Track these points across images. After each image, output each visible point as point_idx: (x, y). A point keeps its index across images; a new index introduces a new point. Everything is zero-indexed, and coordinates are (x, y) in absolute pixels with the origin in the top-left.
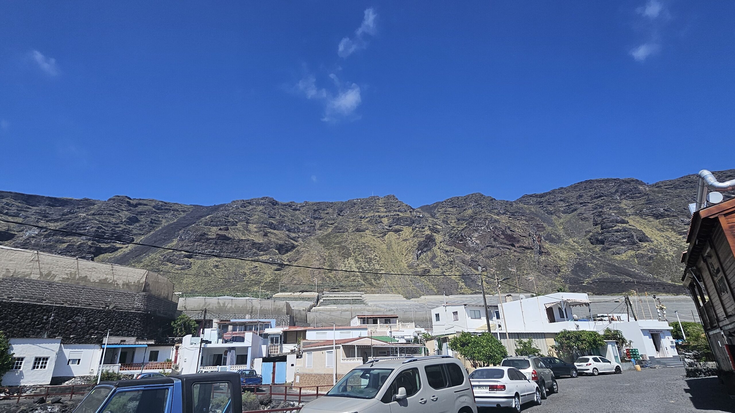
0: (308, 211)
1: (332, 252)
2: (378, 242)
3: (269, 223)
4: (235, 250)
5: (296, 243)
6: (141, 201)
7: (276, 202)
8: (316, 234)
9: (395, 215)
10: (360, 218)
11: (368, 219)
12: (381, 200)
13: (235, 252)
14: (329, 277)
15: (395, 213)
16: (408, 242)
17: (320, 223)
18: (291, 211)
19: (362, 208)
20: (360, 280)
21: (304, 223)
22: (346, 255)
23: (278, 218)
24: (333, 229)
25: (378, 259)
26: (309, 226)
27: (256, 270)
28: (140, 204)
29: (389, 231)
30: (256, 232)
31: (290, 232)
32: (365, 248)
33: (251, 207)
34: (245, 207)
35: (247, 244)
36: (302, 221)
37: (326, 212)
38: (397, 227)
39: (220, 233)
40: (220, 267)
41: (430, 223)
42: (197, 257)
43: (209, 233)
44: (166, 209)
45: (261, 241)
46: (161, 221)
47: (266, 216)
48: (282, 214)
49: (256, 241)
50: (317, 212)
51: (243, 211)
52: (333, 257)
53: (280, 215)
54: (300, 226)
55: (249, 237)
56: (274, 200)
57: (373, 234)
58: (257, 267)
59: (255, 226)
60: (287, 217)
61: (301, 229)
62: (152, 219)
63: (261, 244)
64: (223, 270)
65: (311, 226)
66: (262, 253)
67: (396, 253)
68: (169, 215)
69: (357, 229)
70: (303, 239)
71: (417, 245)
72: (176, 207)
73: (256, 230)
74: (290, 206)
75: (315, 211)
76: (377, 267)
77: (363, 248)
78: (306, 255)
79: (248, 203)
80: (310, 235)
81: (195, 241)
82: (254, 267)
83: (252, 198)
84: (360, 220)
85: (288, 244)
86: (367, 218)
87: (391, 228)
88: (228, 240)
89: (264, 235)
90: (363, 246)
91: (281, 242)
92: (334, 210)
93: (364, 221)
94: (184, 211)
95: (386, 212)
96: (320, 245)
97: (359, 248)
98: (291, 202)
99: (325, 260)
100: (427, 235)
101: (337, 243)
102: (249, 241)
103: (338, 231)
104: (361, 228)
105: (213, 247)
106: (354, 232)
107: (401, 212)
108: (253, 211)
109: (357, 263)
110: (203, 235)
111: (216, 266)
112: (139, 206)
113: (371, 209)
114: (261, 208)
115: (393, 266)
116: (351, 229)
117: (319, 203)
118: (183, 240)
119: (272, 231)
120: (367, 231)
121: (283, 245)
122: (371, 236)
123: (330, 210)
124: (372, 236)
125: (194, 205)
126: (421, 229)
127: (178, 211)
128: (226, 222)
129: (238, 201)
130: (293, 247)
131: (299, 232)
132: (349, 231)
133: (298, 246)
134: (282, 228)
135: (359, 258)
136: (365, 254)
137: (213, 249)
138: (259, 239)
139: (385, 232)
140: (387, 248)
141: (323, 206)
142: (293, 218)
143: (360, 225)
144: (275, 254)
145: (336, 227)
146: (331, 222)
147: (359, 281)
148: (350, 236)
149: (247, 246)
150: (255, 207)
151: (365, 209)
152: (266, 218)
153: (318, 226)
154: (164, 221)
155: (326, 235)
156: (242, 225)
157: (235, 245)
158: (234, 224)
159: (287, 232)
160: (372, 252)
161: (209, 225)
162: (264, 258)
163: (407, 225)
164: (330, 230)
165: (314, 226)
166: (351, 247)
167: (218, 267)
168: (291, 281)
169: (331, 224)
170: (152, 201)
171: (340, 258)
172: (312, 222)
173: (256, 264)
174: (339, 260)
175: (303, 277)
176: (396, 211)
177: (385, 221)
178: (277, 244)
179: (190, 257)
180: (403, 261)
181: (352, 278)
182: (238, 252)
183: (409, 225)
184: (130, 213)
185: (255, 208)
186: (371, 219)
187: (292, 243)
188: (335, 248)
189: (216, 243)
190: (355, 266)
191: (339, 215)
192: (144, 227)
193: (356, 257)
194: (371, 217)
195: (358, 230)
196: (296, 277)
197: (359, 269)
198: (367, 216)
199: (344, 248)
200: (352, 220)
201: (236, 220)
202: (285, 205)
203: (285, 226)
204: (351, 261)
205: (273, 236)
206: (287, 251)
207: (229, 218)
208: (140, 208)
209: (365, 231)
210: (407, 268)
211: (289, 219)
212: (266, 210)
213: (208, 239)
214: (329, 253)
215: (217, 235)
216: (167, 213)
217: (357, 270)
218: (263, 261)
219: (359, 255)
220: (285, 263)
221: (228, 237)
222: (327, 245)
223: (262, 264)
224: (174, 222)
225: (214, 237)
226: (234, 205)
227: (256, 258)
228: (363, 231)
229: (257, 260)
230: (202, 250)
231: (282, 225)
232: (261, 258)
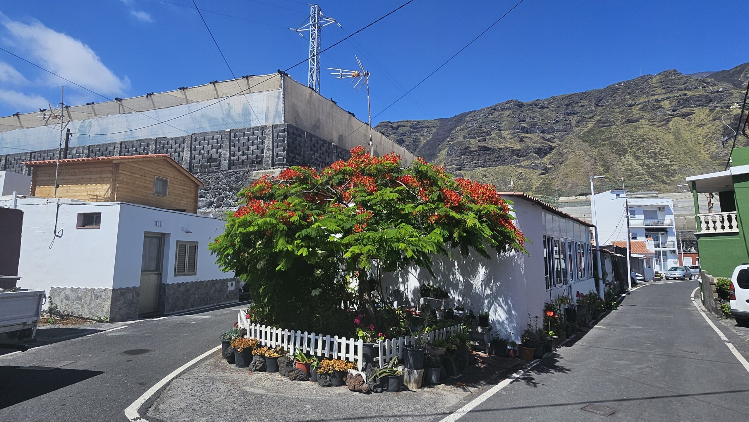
0: (558, 107)
1: (602, 150)
2: (660, 133)
3: (522, 128)
4: (496, 159)
5: (553, 145)
6: (399, 124)
7: (521, 103)
8: (574, 132)
9: (680, 95)
10: (629, 106)
11: (641, 106)
12: (654, 79)
13: (497, 161)
14: (607, 178)
15: (680, 93)
16: (705, 127)
17: (575, 118)
18: (539, 110)
19: (630, 94)
20: (648, 178)
21: (557, 122)
22: (621, 152)
23: (528, 120)
24: (595, 124)
25: (665, 152)
26: (564, 124)
27: (521, 176)
28: (399, 126)
29: (673, 116)
30: (511, 139)
31: (544, 133)
32: (644, 141)
33: (497, 113)
34: (492, 114)
35: (506, 152)
36: (555, 120)
37: (580, 105)
38: (684, 110)
39: (481, 145)
40: (488, 176)
41: (736, 97)
42: (465, 168)
43: (471, 146)
44: (420, 127)
45: (519, 148)
46: (420, 139)
47: (516, 120)
48: (532, 115)
49: (515, 148)
50: (570, 107)
51: (492, 119)
52: (605, 156)
53: (530, 117)
54: (554, 126)
55: (507, 145)
56: (519, 102)
57: (651, 124)
58: (522, 173)
59: (507, 132)
60: (537, 118)
61: (556, 128)
62: (413, 138)
63: (520, 150)
64: (492, 178)
65: (567, 124)
66: (521, 158)
67: (690, 142)
68: (424, 132)
69: (628, 120)
70: (559, 139)
71: (721, 129)
72: (426, 124)
73: (510, 136)
74: (536, 105)
75: (567, 105)
76: (666, 162)
77: (641, 141)
78: (571, 156)
79: (493, 109)
80: (567, 134)
81: (461, 155)
82: (519, 174)
83: (497, 104)
84: (630, 109)
85: (546, 146)
86: (638, 104)
87: (675, 113)
88: (489, 151)
89: (520, 141)
91: (538, 146)
92: (590, 100)
93: (635, 110)
94: (434, 127)
95: (665, 93)
96: (584, 144)
97: (636, 143)
98: (536, 101)
99: (596, 159)
100: (736, 116)
101: (605, 140)
102: (508, 148)
103: (602, 125)
104: (634, 119)
105: (477, 159)
106: (623, 123)
107: (689, 90)
108: (501, 118)
109: (638, 160)
110: (467, 149)
111: (485, 176)
112: (400, 128)
113: (642, 92)
114: (507, 113)
115: (688, 159)
116: (619, 121)
117: (570, 96)
118: (450, 155)
119: (526, 135)
120: (641, 120)
121: (541, 149)
122: (648, 126)
123: (585, 102)
124: (650, 125)
125: (438, 119)
126: (724, 109)
127: (429, 127)
128: (481, 133)
129: (483, 109)
130: (552, 149)
131: (553, 132)
132: (617, 124)
133: (555, 147)
134: (535, 130)
135: (639, 153)
136: (646, 148)
138: (518, 146)
139: (668, 118)
140: (675, 139)
141: (576, 99)
142: (543, 118)
143: (631, 115)
144: (536, 159)
145: (599, 121)
146: (590, 116)
147: (646, 180)
148: (620, 130)
149: (507, 154)
150: (501, 112)
151: (635, 94)
152: (516, 122)
153: (574, 123)
154: (422, 138)
155: (588, 132)
156: (496, 134)
157: (496, 154)
158: (489, 134)
159: (541, 134)
160: (655, 145)
161: (468, 138)
162: (525, 163)
163: (699, 106)
164: (590, 125)
165: (570, 124)
166: (625, 142)
168: (565, 185)
169: (590, 118)
170: (407, 121)
171: (614, 155)
172: (567, 119)
173: (520, 170)
174: (614, 158)
175: (577, 179)
176: (681, 90)
177: (666, 104)
178: (536, 148)
179: (460, 169)
180: (702, 151)
181: (636, 177)
182: (499, 160)
183: (703, 105)
184: (396, 135)
185: (502, 114)
186: (644, 105)
187: (550, 145)
188: (604, 145)
189: (479, 155)
190: (635, 163)
191: (597, 105)
192: (410, 146)
193: (635, 153)
194: (645, 102)
196: (569, 180)
197: (642, 166)
198: (638, 102)
199: (615, 144)
200: (618, 110)
201: (489, 129)
202: (531, 105)
203: (538, 128)
204: (629, 157)
205: (528, 140)
206: (546, 154)
207: (483, 129)
208: (401, 130)
210: (710, 160)
211: (539, 120)
212: (515, 114)
213: (472, 152)
214: (598, 151)
215: (479, 146)
216: (422, 131)
217: (641, 168)
218: (524, 167)
219: (638, 150)
220: (549, 166)
221: (488, 148)
222: (593, 143)
223: (525, 170)
224: (431, 139)
225: (476, 149)
226: (481, 114)
227: (518, 164)
228: (637, 121)
229: (520, 166)
230: (469, 162)
231: (535, 128)
232: (522, 163)
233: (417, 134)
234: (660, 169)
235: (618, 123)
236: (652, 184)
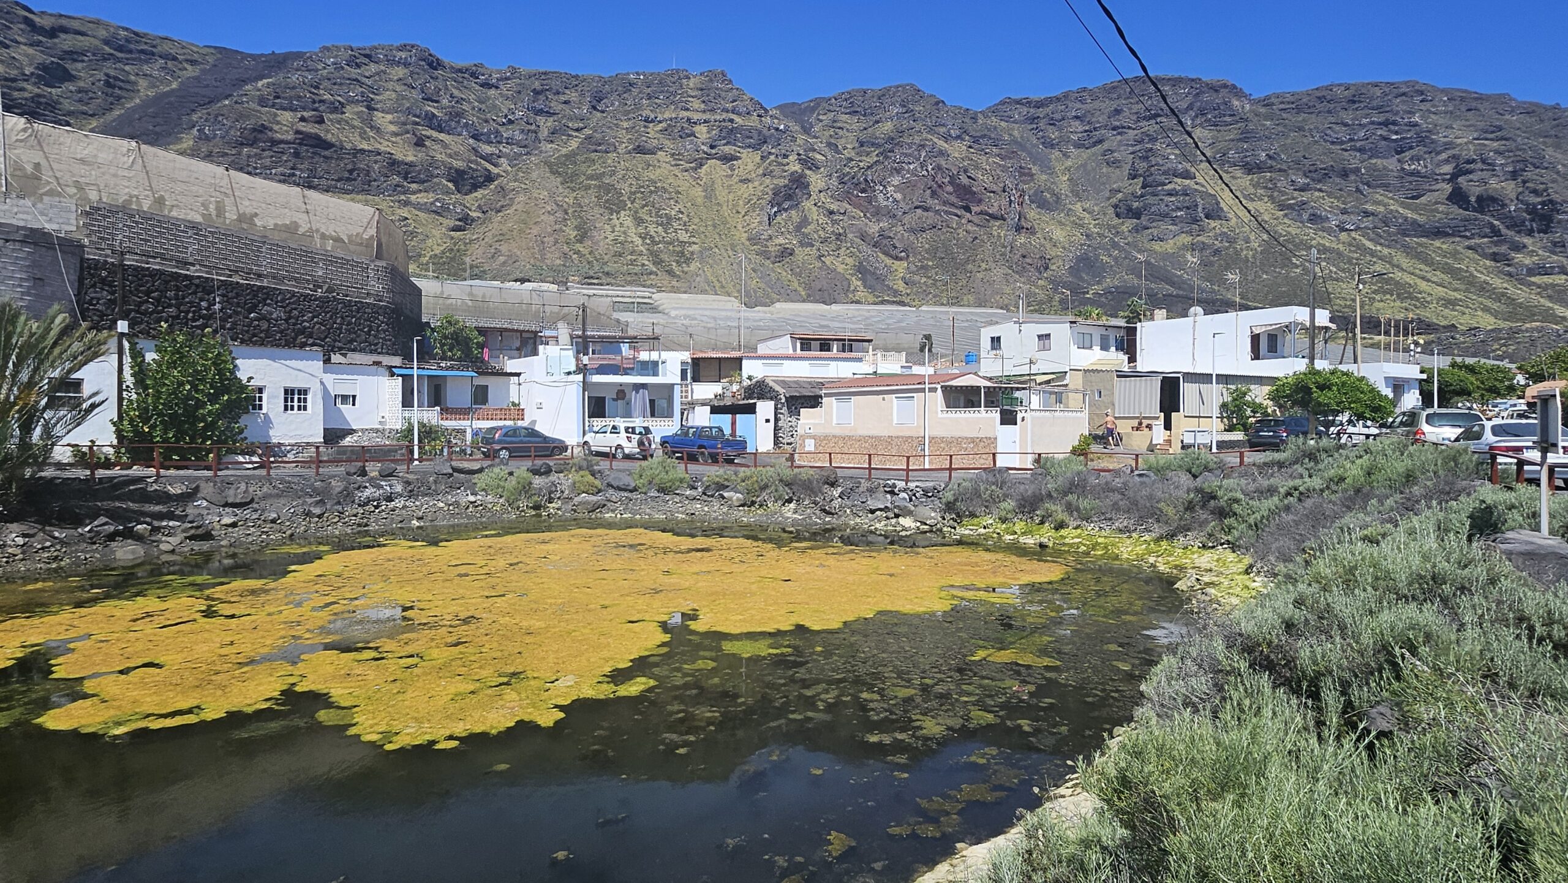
0: (519, 92)
2: (684, 181)
3: (426, 115)
4: (347, 175)
5: (495, 170)
6: (64, 22)
7: (437, 59)
8: (541, 152)
9: (724, 120)
10: (645, 121)
11: (664, 125)
12: (692, 80)
13: (348, 179)
14: (578, 252)
15: (725, 116)
16: (750, 185)
17: (549, 124)
18: (478, 87)
19: (649, 97)
20: (647, 263)
21: (511, 122)
22: (614, 206)
23: (445, 102)
24: (581, 143)
25: (685, 219)
26: (523, 131)
27: (405, 226)
28: (65, 30)
29: (710, 157)
30: (396, 134)
31: (479, 140)
32: (657, 192)
33: (373, 68)
34: (358, 66)
35: (376, 162)
36: (506, 116)
37: (563, 98)
38: (728, 149)
39: (304, 129)
41: (799, 146)
43: (276, 127)
44: (142, 52)
45: (410, 158)
46: (135, 83)
47: (416, 95)
48: (456, 92)
49: (399, 156)
50: (542, 97)
51: (354, 76)
52: (585, 209)
53: (452, 96)
54: (501, 129)
55: (379, 146)
56: (430, 55)
58: (407, 218)
59: (389, 117)
60: (470, 102)
61: (505, 135)
62: (107, 75)
63: (411, 165)
65: (528, 131)
66: (414, 186)
67: (725, 208)
68: (154, 68)
69: (639, 146)
70: (511, 161)
71: (770, 193)
72: (166, 47)
73: (393, 128)
74: (474, 75)
75: (537, 92)
76: (683, 236)
77: (651, 192)
78: (521, 198)
79: (366, 56)
80: (528, 154)
81: (242, 144)
83: (376, 44)
84: (645, 127)
85: (476, 170)
86: (660, 122)
87: (714, 151)
88: (327, 149)
89: (417, 144)
90: (653, 188)
91: (459, 164)
92: (582, 95)
93: (653, 130)
94: (193, 62)
95: (704, 112)
96: (552, 177)
97: (642, 193)
98: (475, 66)
99: (567, 213)
100: (792, 174)
101: (592, 178)
102: (379, 154)
103: (594, 147)
104: (648, 146)
105: (291, 164)
106: (630, 152)
107: (739, 114)
108: (381, 80)
109: (639, 225)
110: (261, 132)
112: (63, 36)
113: (671, 100)
114: (400, 72)
115: (717, 236)
116: (624, 145)
117: (545, 73)
118: (208, 139)
119: (435, 134)
120: (660, 153)
121: (464, 172)
122: (669, 166)
123: (573, 96)
124: (672, 165)
125: (215, 48)
126: (780, 159)
127: (175, 59)
128: (314, 102)
129: (338, 48)
130: (489, 178)
131: (499, 142)
132: (620, 151)
133: (499, 176)
134: (459, 129)
135: (643, 214)
136: (658, 206)
137: (292, 169)
138: (407, 154)
139: (702, 159)
140: (705, 197)
141: (555, 84)
142: (483, 107)
143: (644, 138)
144: (448, 193)
145: (589, 138)
146: (576, 126)
147: (643, 265)
148: (622, 163)
149: (376, 167)
150: (383, 68)
151: (657, 101)
152: (416, 100)
153: (544, 133)
154: (143, 83)
155: (566, 155)
156: (357, 113)
157: (346, 161)
158: (337, 108)
159: (471, 141)
160: (672, 202)
161: (273, 106)
162: (423, 198)
163: (749, 147)
164: (574, 144)
165: (535, 132)
166: (625, 188)
168: (493, 257)
169: (577, 130)
170: (97, 23)
171: (602, 211)
172: (531, 121)
173: (404, 212)
174: (598, 216)
175: (519, 248)
176: (727, 111)
177: (701, 131)
178: (450, 168)
180: (739, 227)
181: (629, 257)
182: (355, 180)
183: (755, 147)
184: (42, 52)
185: (384, 72)
186: (669, 125)
187: (486, 169)
188: (588, 188)
189: (297, 155)
190: (634, 230)
191: (594, 108)
192: (91, 95)
193: (636, 212)
194: (671, 120)
195: (640, 150)
196: (504, 248)
197: (644, 239)
198: (660, 117)
199: (609, 188)
200: (625, 125)
201: (339, 98)
202: (460, 71)
203: (466, 125)
204: (626, 219)
205: (437, 147)
206: (475, 187)
207: (321, 92)
208: (66, 42)
209: (655, 154)
210: (748, 243)
211: (474, 108)
212: (415, 80)
213: (275, 142)
214: (575, 198)
215: (298, 132)
216: (147, 62)
217: (640, 241)
218: (418, 207)
219: (643, 207)
220: (474, 214)
221: (325, 141)
222: (569, 180)
223: (417, 213)
224: (173, 90)
225: (290, 137)
226: (329, 58)
227: (403, 197)
228: (652, 152)
229: (406, 203)
230: (265, 168)
231: (458, 122)
232: (413, 198)
233: (127, 68)
234: (671, 248)
235: (621, 149)
236: (651, 274)
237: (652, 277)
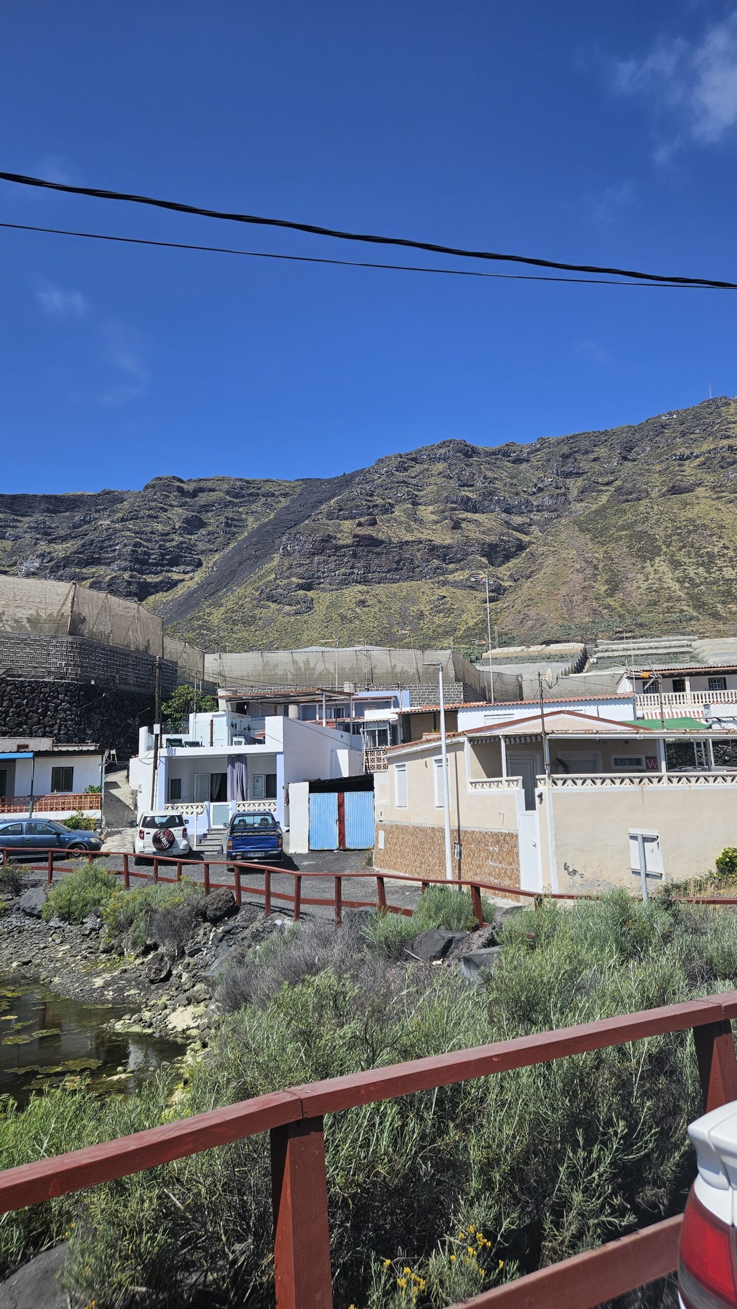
0: (549, 460)
1: (613, 549)
2: (728, 514)
3: (462, 500)
4: (395, 566)
5: (526, 539)
6: (202, 484)
7: (472, 448)
8: (570, 513)
10: (680, 459)
11: (702, 459)
12: (732, 405)
13: (397, 569)
14: (608, 607)
17: (579, 484)
18: (510, 465)
19: (683, 434)
20: (686, 608)
21: (540, 490)
22: (647, 553)
23: (479, 484)
24: (611, 496)
26: (552, 495)
27: (443, 604)
28: (202, 490)
30: (436, 522)
31: (510, 514)
32: (696, 531)
33: (418, 468)
34: (406, 470)
35: (418, 550)
36: (536, 485)
37: (591, 456)
39: (360, 533)
40: (370, 603)
42: (322, 586)
43: (339, 536)
44: (251, 495)
45: (448, 541)
46: (245, 520)
47: (454, 483)
48: (489, 474)
49: (438, 542)
50: (571, 460)
51: (401, 479)
52: (616, 561)
53: (485, 478)
54: (531, 498)
55: (421, 535)
56: (466, 446)
57: (714, 496)
58: (445, 597)
59: (431, 508)
60: (501, 479)
61: (535, 503)
62: (227, 518)
63: (449, 547)
64: (377, 609)
65: (558, 495)
66: (452, 566)
68: (256, 507)
69: (673, 487)
70: (541, 527)
72: (267, 488)
73: (434, 517)
74: (506, 454)
75: (565, 457)
76: (729, 574)
77: (690, 532)
78: (551, 560)
79: (412, 459)
80: (558, 516)
81: (314, 554)
82: (438, 599)
83: (420, 447)
84: (680, 465)
85: (509, 542)
86: (697, 457)
88: (378, 546)
89: (454, 528)
90: (691, 528)
91: (492, 539)
92: (612, 448)
93: (689, 467)
94: (285, 495)
96: (582, 536)
97: (679, 534)
98: (507, 445)
99: (596, 569)
101: (623, 528)
102: (421, 542)
103: (625, 497)
104: (683, 485)
105: (350, 564)
106: (664, 495)
108: (424, 477)
109: (676, 569)
110: (327, 541)
111: (362, 603)
112: (201, 495)
113: (707, 433)
114: (441, 466)
116: (657, 489)
117: (573, 437)
118: (289, 555)
119: (469, 515)
120: (699, 489)
121: (497, 545)
122: (709, 501)
123: (602, 451)
124: (713, 499)
125: (303, 480)
127: (273, 495)
128: (369, 508)
129: (389, 459)
130: (521, 547)
131: (530, 511)
132: (653, 495)
133: (530, 543)
134: (492, 507)
135: (680, 556)
136: (697, 545)
137: (352, 568)
138: (444, 537)
141: (584, 444)
142: (515, 481)
143: (679, 478)
144: (482, 567)
145: (619, 489)
146: (606, 480)
147: (682, 611)
148: (656, 507)
149: (419, 555)
150: (426, 466)
151: (692, 436)
152: (454, 489)
153: (574, 493)
154: (251, 519)
155: (595, 511)
156: (404, 510)
157: (394, 554)
158: (388, 509)
159: (503, 515)
160: (715, 538)
161: (337, 518)
162: (459, 576)
164: (604, 498)
165: (565, 495)
166: (659, 533)
167: (367, 604)
168: (522, 622)
169: (607, 484)
170: (222, 480)
171: (634, 560)
172: (560, 485)
173: (443, 591)
174: (630, 566)
175: (547, 610)
178: (484, 544)
179: (308, 587)
181: (665, 605)
182: (402, 569)
184: (187, 510)
185: (427, 470)
186: (708, 458)
187: (518, 539)
188: (619, 539)
189: (355, 555)
190: (670, 575)
191: (625, 458)
192: (216, 535)
193: (672, 556)
194: (709, 452)
195: (675, 490)
196: (532, 613)
197: (682, 583)
198: (696, 452)
199: (641, 536)
200: (658, 468)
201: (390, 501)
202: (493, 453)
203: (498, 501)
204: (661, 565)
205: (472, 527)
206: (508, 557)
207: (375, 498)
208: (203, 499)
209: (692, 491)
211: (505, 485)
212: (452, 471)
213: (338, 548)
214: (606, 552)
215: (355, 536)
216: (254, 502)
217: (678, 586)
218: (455, 585)
219: (680, 550)
220: (506, 584)
221: (376, 540)
222: (600, 535)
223: (455, 590)
224: (270, 520)
225: (349, 542)
226: (383, 469)
227: (442, 578)
228: (689, 490)
229: (444, 583)
230: (331, 571)
231: (491, 500)
232: (450, 577)
233: (241, 510)
234: (715, 588)
235: (654, 493)
236: (691, 619)
237: (693, 622)
